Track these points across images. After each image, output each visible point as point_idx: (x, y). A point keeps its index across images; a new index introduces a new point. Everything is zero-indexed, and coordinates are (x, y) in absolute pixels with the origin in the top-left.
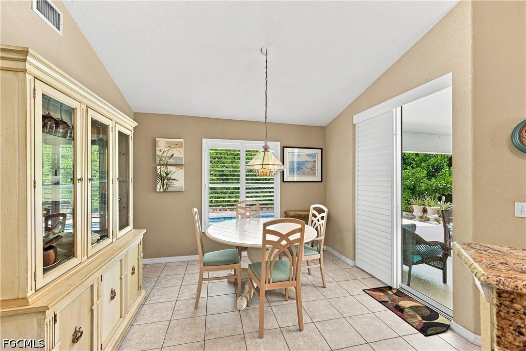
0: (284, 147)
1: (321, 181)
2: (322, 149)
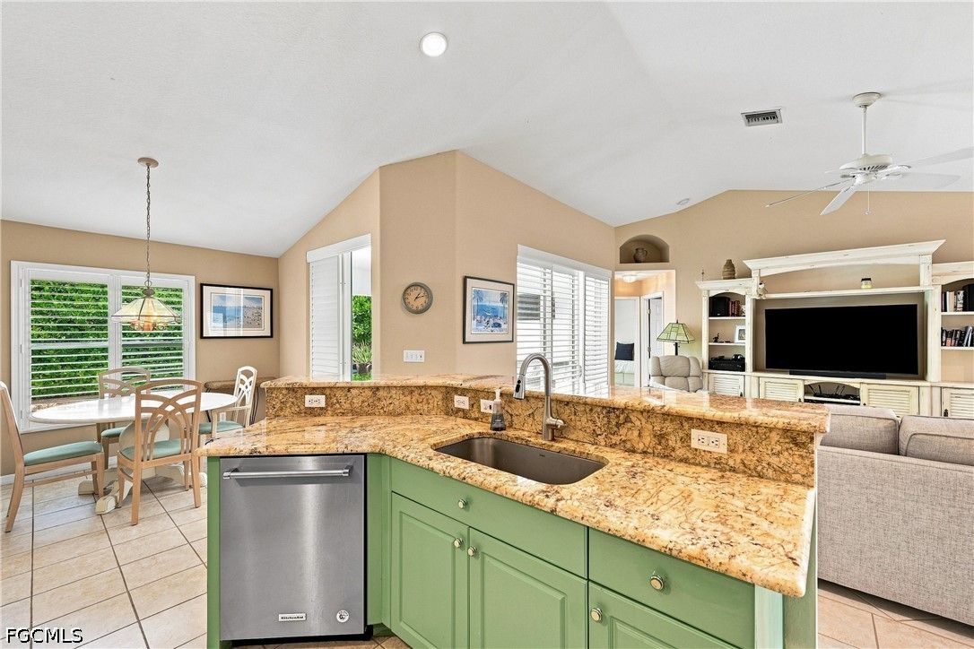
0: (202, 285)
1: (271, 336)
2: (271, 290)
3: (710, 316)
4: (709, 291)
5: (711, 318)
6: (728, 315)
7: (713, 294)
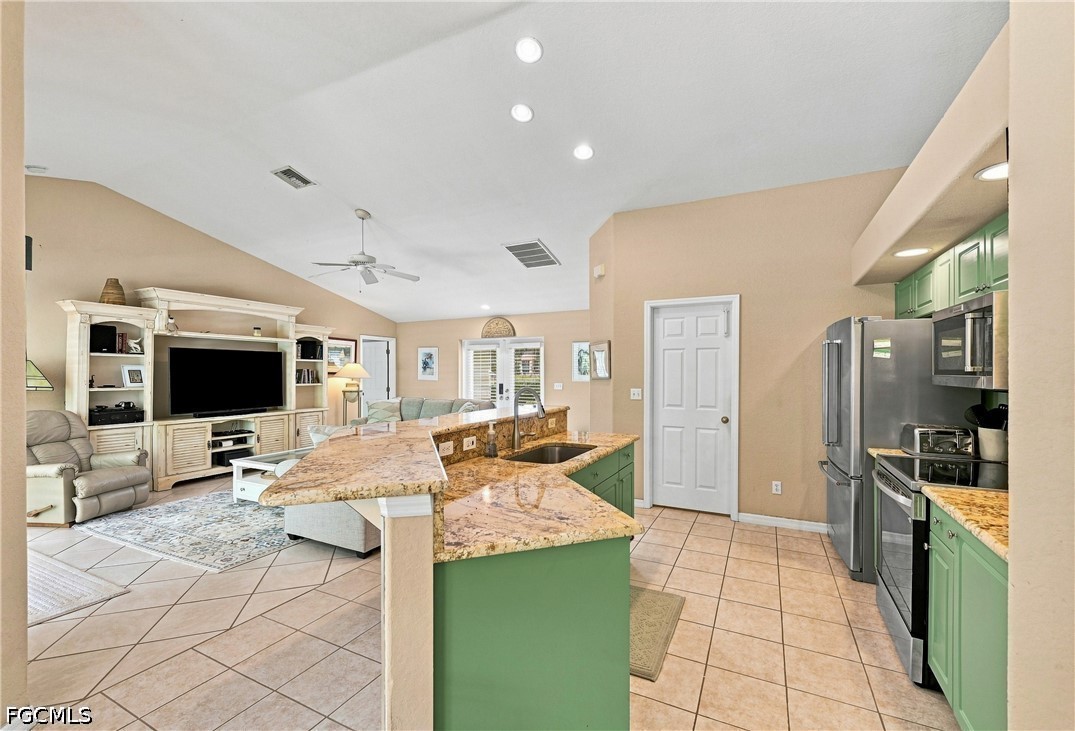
3: (92, 350)
4: (90, 316)
5: (92, 354)
6: (114, 352)
7: (97, 320)
